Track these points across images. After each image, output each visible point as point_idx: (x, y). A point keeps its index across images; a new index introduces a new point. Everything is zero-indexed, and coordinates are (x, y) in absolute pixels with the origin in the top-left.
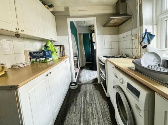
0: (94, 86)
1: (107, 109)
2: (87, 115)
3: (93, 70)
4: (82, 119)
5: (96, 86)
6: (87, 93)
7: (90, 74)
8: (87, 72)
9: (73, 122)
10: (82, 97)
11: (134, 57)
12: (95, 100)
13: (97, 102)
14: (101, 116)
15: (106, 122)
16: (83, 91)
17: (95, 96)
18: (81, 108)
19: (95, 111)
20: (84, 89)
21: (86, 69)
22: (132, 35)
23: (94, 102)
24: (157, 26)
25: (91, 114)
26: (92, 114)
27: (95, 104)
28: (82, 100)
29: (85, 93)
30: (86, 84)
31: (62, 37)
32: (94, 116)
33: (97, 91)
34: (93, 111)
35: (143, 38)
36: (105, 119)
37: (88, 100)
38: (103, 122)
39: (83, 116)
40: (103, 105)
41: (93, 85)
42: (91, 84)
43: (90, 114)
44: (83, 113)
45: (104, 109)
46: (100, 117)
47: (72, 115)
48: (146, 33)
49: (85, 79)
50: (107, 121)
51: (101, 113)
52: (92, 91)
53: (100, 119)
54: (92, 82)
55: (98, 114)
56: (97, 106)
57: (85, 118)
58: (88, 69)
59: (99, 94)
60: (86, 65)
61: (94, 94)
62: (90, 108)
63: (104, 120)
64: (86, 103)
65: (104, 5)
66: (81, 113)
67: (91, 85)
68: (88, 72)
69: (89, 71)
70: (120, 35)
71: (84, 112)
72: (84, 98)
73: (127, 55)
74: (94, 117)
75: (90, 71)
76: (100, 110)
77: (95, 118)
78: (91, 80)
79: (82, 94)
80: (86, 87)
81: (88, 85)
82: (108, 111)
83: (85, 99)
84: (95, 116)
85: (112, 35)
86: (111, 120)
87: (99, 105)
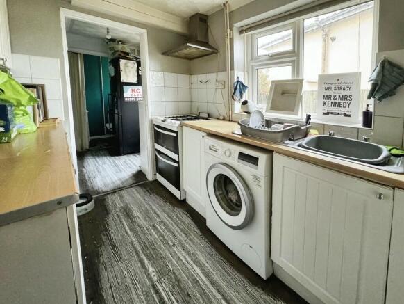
0: (141, 190)
1: (188, 220)
2: (153, 250)
3: (120, 155)
4: (146, 262)
5: (146, 188)
6: (129, 209)
7: (117, 166)
8: (105, 163)
9: (128, 280)
10: (121, 221)
11: (221, 118)
12: (158, 216)
13: (164, 216)
14: (183, 235)
15: (196, 240)
16: (117, 210)
17: (154, 208)
18: (132, 244)
19: (166, 234)
20: (120, 204)
21: (98, 156)
22: (217, 81)
23: (158, 220)
24: (248, 74)
25: (162, 242)
26: (165, 242)
27: (162, 221)
28: (127, 228)
29: (125, 210)
30: (117, 190)
31: (33, 58)
32: (170, 242)
33: (154, 197)
34: (163, 236)
35: (235, 89)
36: (192, 236)
37: (142, 222)
38: (190, 242)
39: (146, 255)
40: (177, 217)
41: (138, 188)
42: (131, 186)
43: (160, 243)
44: (143, 251)
45: (182, 222)
46: (181, 238)
47: (117, 267)
48: (238, 81)
49: (108, 181)
50: (196, 238)
51: (179, 231)
52: (142, 202)
53: (184, 241)
54: (131, 182)
55: (175, 236)
56: (168, 222)
57: (152, 256)
58: (106, 156)
59: (160, 201)
60: (92, 143)
61: (149, 205)
62: (154, 233)
63: (190, 240)
64: (138, 228)
65: (167, 12)
66: (137, 253)
67: (133, 189)
68: (108, 162)
69: (111, 160)
70: (192, 76)
71: (145, 247)
72: (128, 221)
73: (208, 115)
74: (171, 244)
75: (113, 158)
76: (177, 228)
77: (174, 245)
78: (128, 178)
79: (118, 216)
80: (121, 197)
81: (123, 193)
82: (191, 222)
83: (133, 222)
84: (172, 241)
85: (179, 75)
86: (202, 232)
87: (170, 220)
